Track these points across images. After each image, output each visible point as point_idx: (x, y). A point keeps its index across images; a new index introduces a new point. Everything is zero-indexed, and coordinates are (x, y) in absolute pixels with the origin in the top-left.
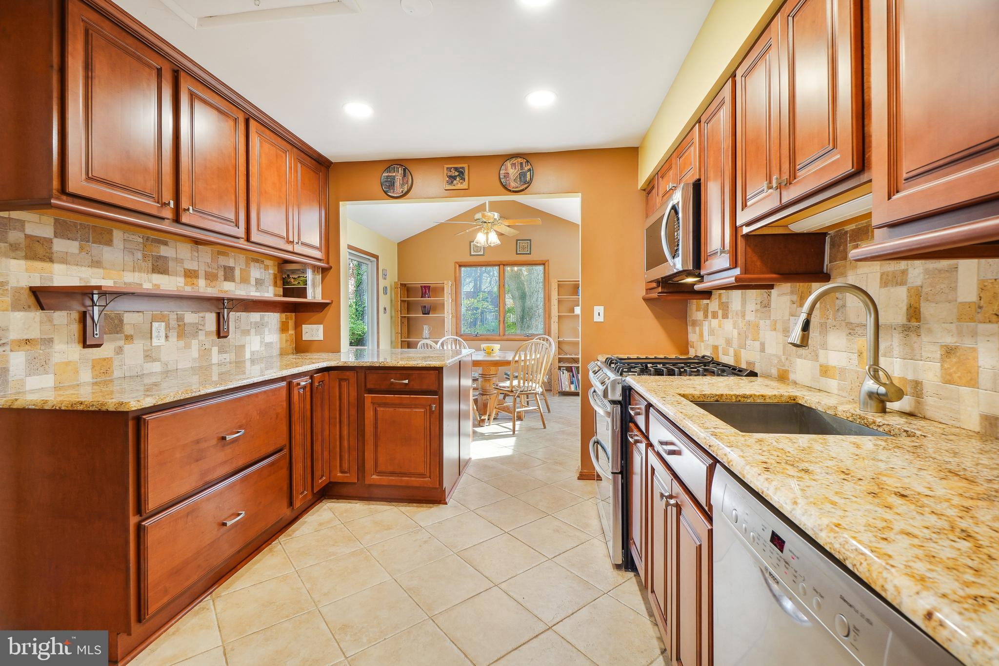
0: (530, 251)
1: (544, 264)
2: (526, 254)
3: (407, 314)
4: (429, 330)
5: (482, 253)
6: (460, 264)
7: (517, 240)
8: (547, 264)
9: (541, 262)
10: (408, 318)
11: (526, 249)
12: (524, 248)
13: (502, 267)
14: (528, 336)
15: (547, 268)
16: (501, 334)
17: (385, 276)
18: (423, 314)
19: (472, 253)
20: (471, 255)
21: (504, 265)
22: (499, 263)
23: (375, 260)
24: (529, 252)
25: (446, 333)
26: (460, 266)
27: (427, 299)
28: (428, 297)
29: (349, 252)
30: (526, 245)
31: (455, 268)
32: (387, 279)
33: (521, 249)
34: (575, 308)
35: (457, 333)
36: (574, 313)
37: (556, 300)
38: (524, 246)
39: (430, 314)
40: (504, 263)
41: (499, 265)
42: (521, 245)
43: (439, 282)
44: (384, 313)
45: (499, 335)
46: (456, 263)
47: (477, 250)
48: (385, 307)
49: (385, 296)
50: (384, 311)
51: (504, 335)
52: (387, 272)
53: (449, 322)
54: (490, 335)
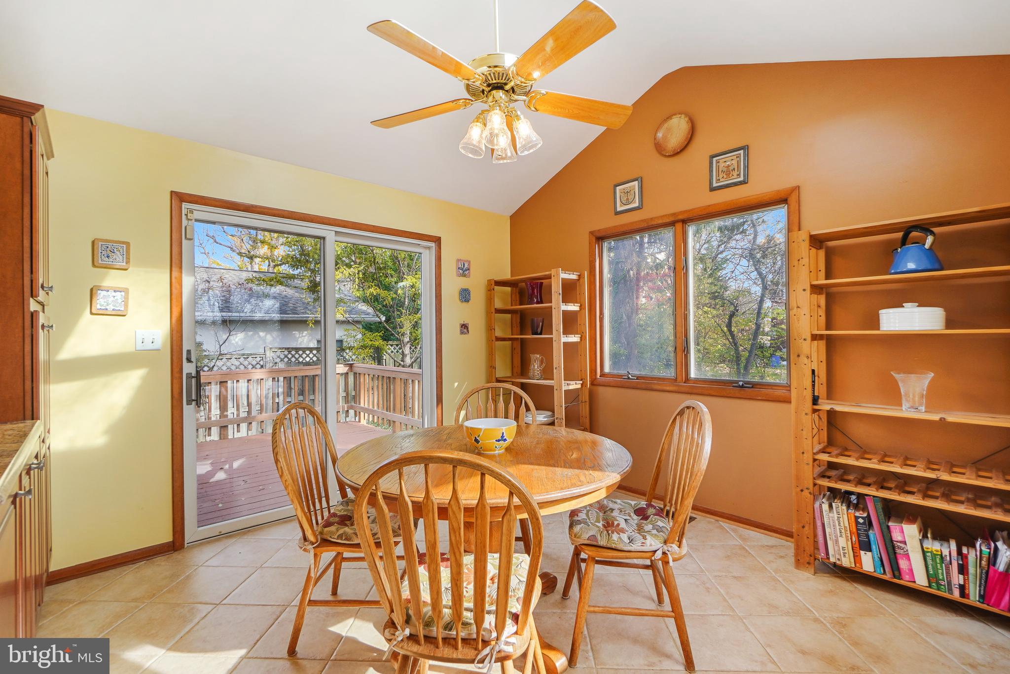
0: (745, 175)
1: (786, 200)
2: (736, 184)
3: (521, 334)
4: (542, 362)
5: (637, 205)
6: (599, 234)
7: (712, 157)
8: (794, 199)
9: (778, 197)
11: (735, 173)
12: (728, 172)
13: (680, 226)
14: (741, 386)
15: (794, 207)
16: (680, 378)
17: (464, 271)
18: (534, 334)
19: (619, 209)
20: (617, 213)
21: (686, 221)
22: (672, 219)
24: (741, 178)
25: (555, 371)
26: (600, 239)
27: (535, 305)
28: (538, 303)
30: (735, 162)
31: (590, 243)
32: (470, 276)
33: (721, 176)
34: (881, 312)
35: (593, 371)
36: (878, 329)
37: (804, 290)
38: (729, 166)
39: (541, 334)
40: (681, 217)
41: (672, 224)
42: (722, 165)
43: (545, 275)
44: (462, 333)
45: (676, 380)
46: (591, 233)
47: (628, 199)
48: (465, 323)
49: (465, 304)
50: (461, 330)
51: (687, 379)
52: (469, 265)
53: (560, 349)
54: (655, 378)
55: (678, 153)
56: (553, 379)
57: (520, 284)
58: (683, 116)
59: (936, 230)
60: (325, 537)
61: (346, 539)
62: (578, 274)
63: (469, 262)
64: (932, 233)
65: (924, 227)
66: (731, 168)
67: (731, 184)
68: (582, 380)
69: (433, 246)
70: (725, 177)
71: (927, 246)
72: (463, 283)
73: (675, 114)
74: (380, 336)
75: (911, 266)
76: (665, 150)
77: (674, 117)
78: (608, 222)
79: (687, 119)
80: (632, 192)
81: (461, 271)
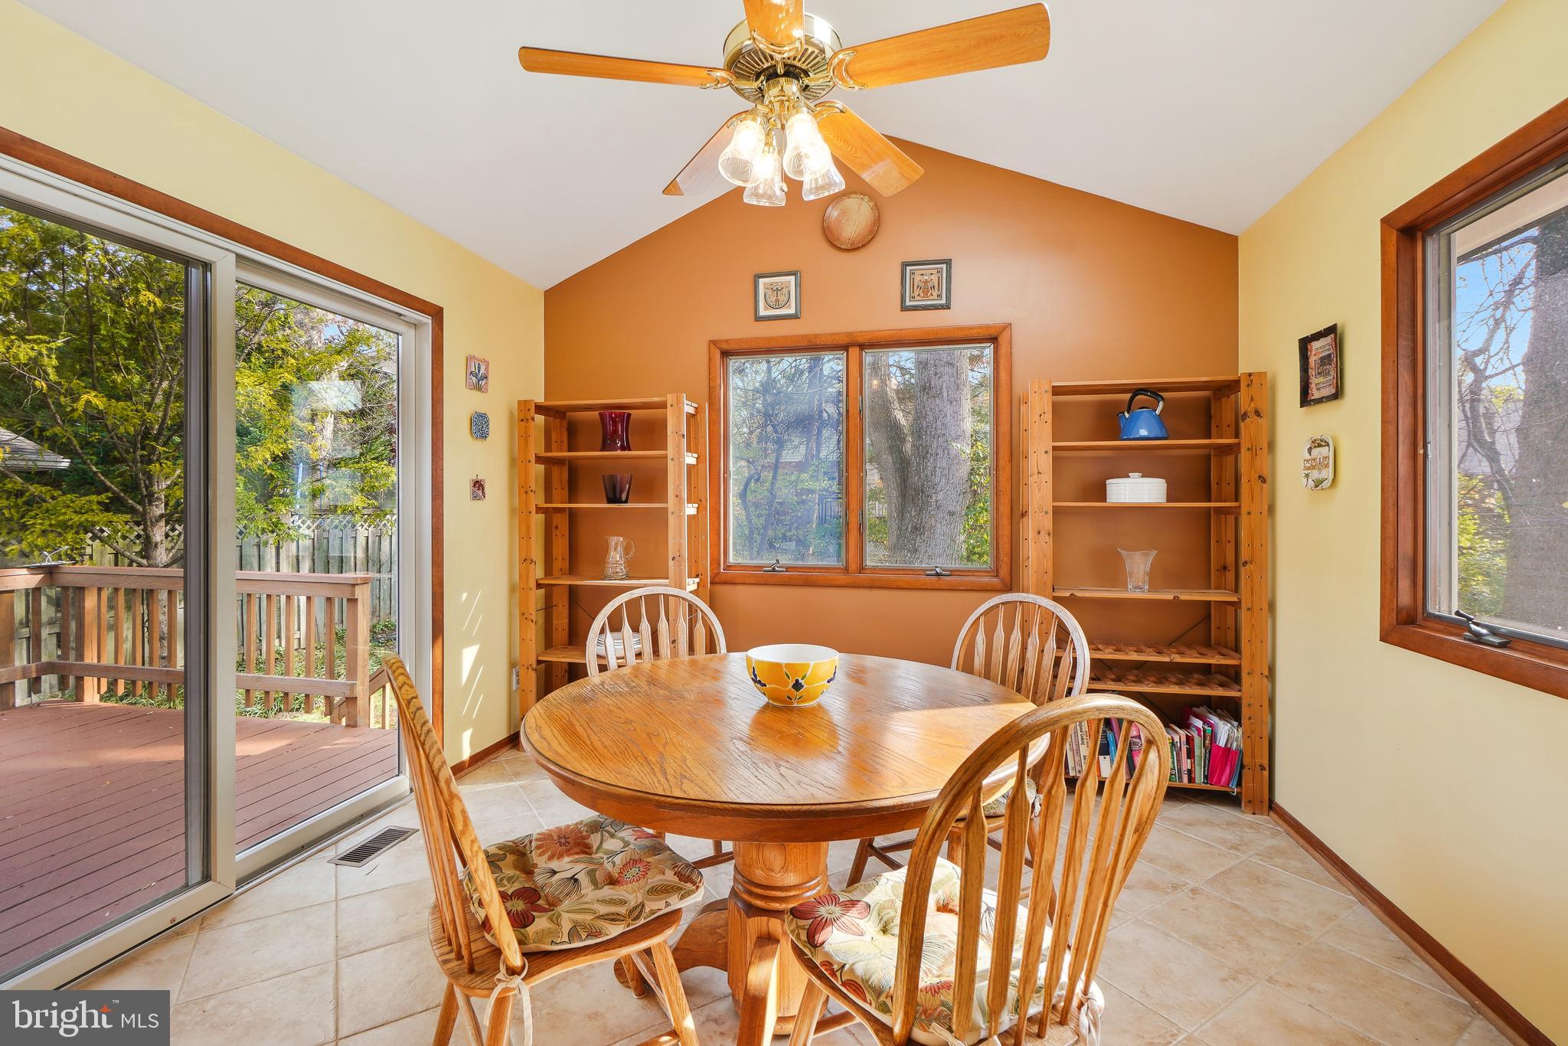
0: (948, 298)
1: (993, 339)
2: (936, 307)
3: (570, 502)
4: (627, 550)
5: (792, 311)
6: (725, 347)
7: (905, 265)
8: (1003, 340)
9: (984, 333)
10: (572, 514)
11: (935, 293)
12: (926, 289)
13: (854, 352)
14: (938, 574)
15: (1003, 351)
16: (853, 566)
17: (478, 380)
18: (609, 502)
19: (762, 312)
20: (759, 319)
21: (862, 347)
22: (845, 340)
23: (428, 320)
24: (943, 301)
25: (671, 563)
26: (726, 354)
27: (619, 453)
28: (623, 448)
29: (239, 256)
30: (935, 278)
31: (710, 359)
32: (487, 390)
33: (916, 293)
34: (1108, 482)
35: (715, 562)
36: (1104, 499)
37: (1046, 452)
38: (926, 282)
39: (626, 502)
40: (861, 340)
41: (845, 348)
42: (918, 278)
43: (653, 403)
44: (475, 497)
45: (846, 569)
46: (713, 343)
47: (777, 301)
48: (479, 478)
49: (479, 443)
50: (473, 492)
51: (862, 569)
52: (487, 369)
53: (680, 527)
54: (815, 568)
55: (858, 248)
56: (667, 578)
57: (568, 414)
58: (866, 198)
59: (1164, 394)
60: (532, 947)
61: (590, 935)
62: (696, 405)
63: (487, 364)
64: (1163, 399)
65: (1154, 392)
66: (930, 285)
67: (931, 306)
68: (697, 576)
69: (426, 324)
70: (922, 294)
71: (1158, 412)
72: (476, 402)
73: (855, 193)
74: (99, 503)
75: (1143, 432)
76: (838, 239)
77: (854, 196)
78: (744, 330)
79: (872, 204)
80: (785, 291)
81: (474, 379)
